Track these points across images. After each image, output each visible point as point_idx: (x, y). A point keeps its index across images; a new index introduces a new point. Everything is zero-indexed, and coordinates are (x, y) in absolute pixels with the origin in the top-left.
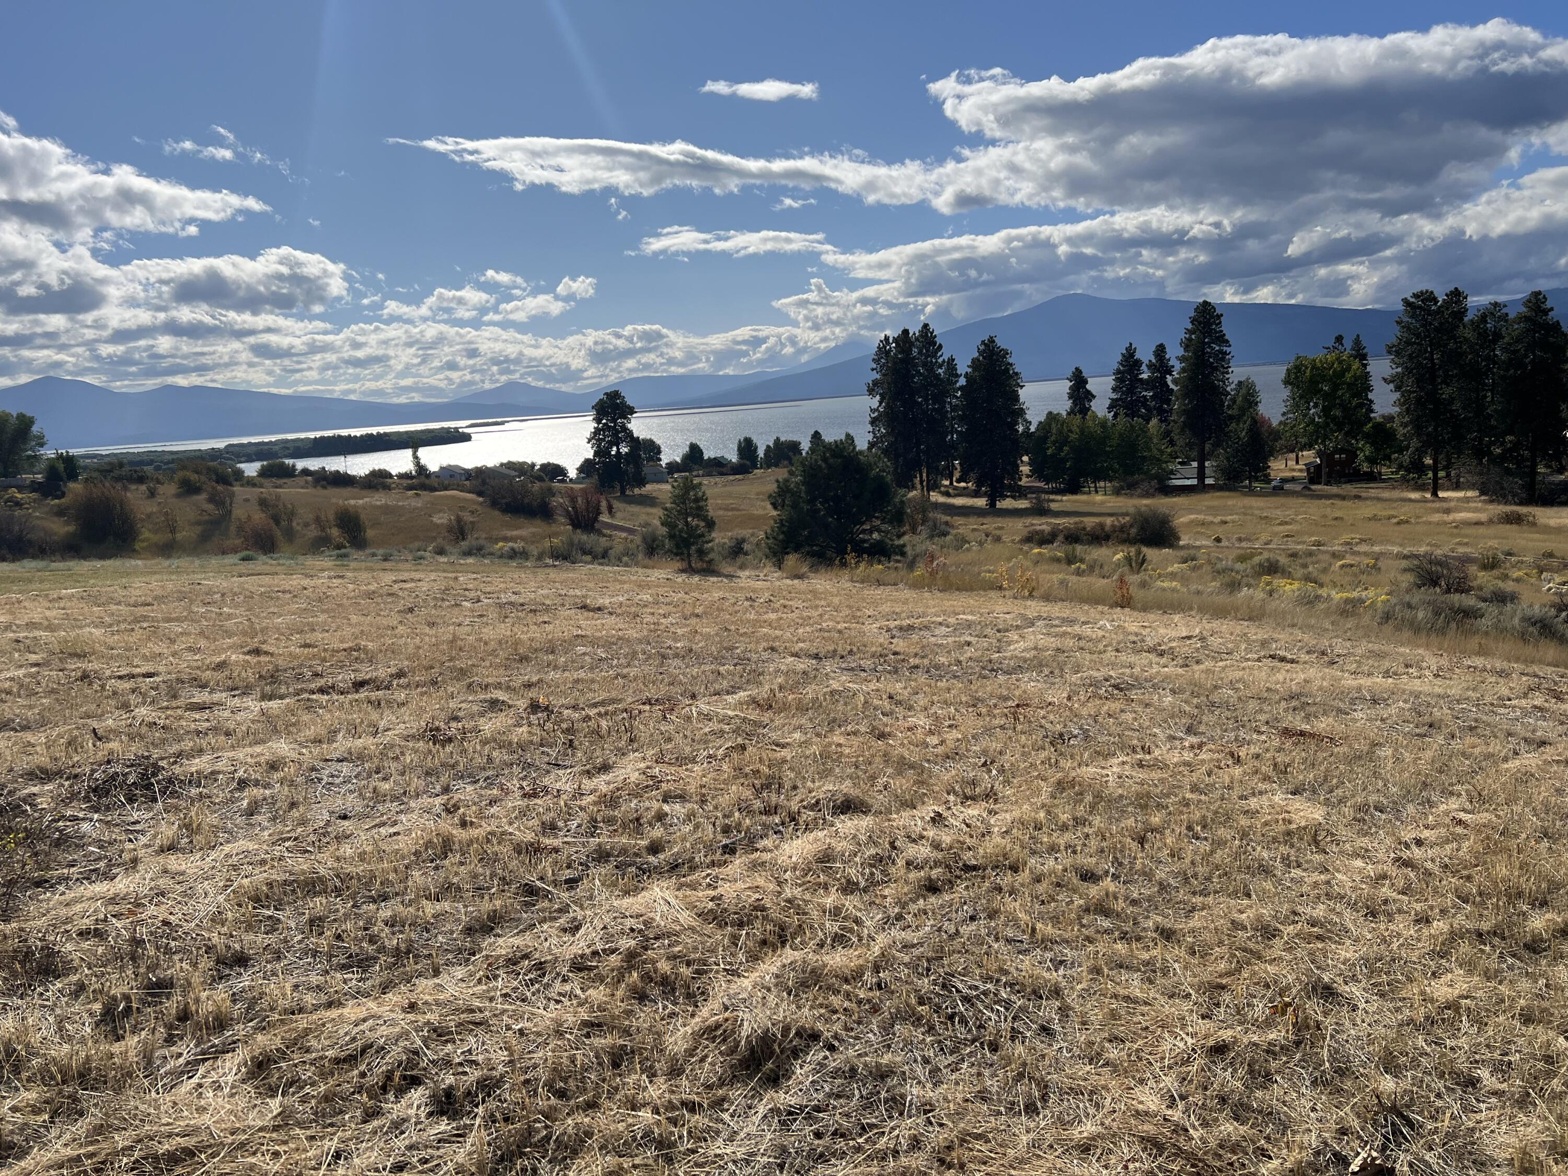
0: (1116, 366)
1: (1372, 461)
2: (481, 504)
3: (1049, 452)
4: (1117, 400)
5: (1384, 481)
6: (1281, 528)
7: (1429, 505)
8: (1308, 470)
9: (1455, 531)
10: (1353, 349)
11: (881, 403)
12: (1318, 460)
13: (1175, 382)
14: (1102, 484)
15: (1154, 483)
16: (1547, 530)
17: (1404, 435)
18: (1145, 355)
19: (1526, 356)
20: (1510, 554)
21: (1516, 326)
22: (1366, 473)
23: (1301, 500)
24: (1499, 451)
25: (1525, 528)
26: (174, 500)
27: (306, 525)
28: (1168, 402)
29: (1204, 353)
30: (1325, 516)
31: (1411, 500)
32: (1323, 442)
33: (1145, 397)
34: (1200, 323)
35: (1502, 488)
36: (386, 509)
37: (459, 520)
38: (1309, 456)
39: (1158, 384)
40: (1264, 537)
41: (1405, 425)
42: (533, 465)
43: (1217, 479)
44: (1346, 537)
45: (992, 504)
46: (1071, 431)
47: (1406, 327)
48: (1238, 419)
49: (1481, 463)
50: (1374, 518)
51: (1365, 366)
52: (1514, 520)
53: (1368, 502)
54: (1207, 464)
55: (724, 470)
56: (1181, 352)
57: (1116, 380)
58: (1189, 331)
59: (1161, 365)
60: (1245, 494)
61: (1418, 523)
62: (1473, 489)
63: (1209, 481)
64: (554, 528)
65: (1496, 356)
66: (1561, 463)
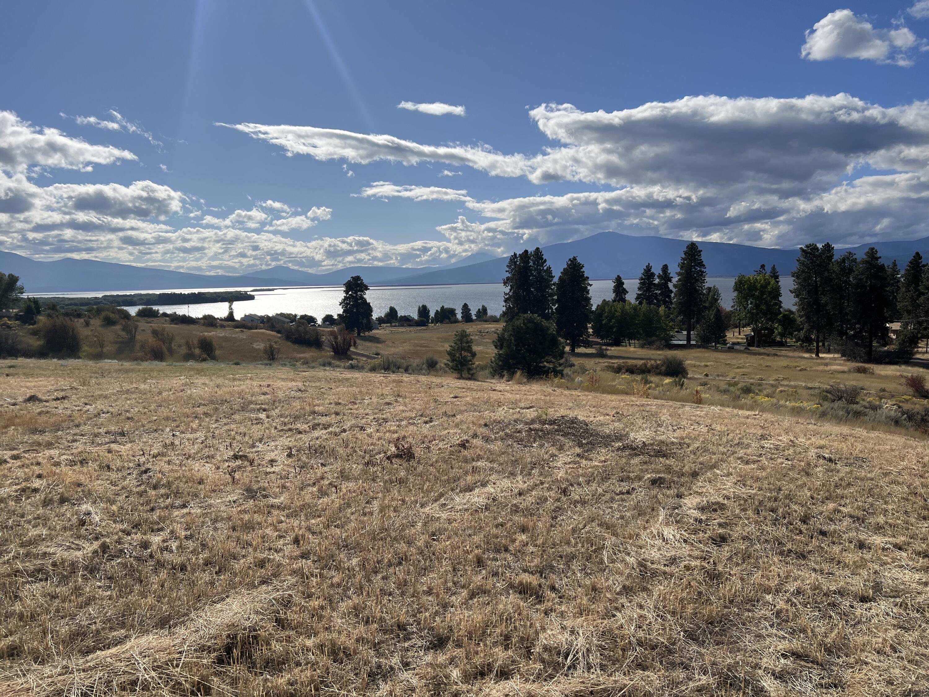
0: (640, 275)
1: (782, 335)
2: (280, 338)
3: (604, 322)
4: (640, 295)
5: (789, 346)
6: (738, 370)
7: (815, 361)
8: (747, 339)
9: (832, 376)
10: (771, 272)
11: (511, 290)
12: (753, 334)
13: (675, 286)
14: (633, 341)
15: (663, 342)
16: (880, 377)
17: (801, 322)
18: (657, 270)
19: (866, 282)
20: (863, 389)
21: (861, 266)
22: (778, 341)
23: (745, 355)
24: (852, 333)
25: (868, 375)
26: (100, 329)
27: (180, 346)
28: (669, 297)
29: (691, 272)
30: (761, 365)
31: (804, 358)
32: (756, 323)
33: (656, 293)
34: (689, 254)
35: (854, 353)
36: (225, 339)
37: (271, 347)
38: (748, 331)
39: (664, 286)
40: (732, 375)
41: (801, 317)
42: (296, 316)
43: (697, 341)
44: (776, 377)
45: (573, 350)
46: (616, 311)
47: (802, 264)
48: (709, 308)
49: (842, 339)
50: (787, 367)
51: (778, 282)
52: (860, 370)
53: (782, 358)
54: (692, 332)
55: (411, 323)
56: (678, 270)
57: (640, 283)
58: (683, 259)
59: (666, 277)
60: (714, 351)
61: (811, 371)
62: (838, 353)
63: (693, 342)
64: (323, 353)
65: (850, 281)
66: (885, 341)
